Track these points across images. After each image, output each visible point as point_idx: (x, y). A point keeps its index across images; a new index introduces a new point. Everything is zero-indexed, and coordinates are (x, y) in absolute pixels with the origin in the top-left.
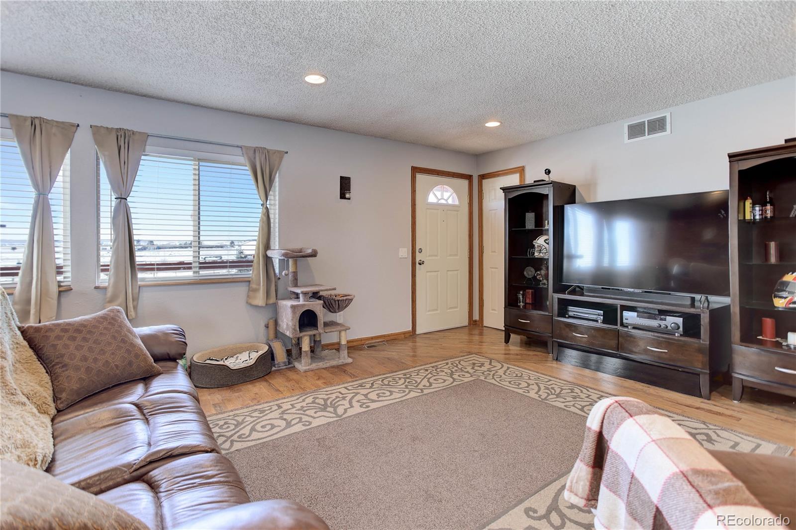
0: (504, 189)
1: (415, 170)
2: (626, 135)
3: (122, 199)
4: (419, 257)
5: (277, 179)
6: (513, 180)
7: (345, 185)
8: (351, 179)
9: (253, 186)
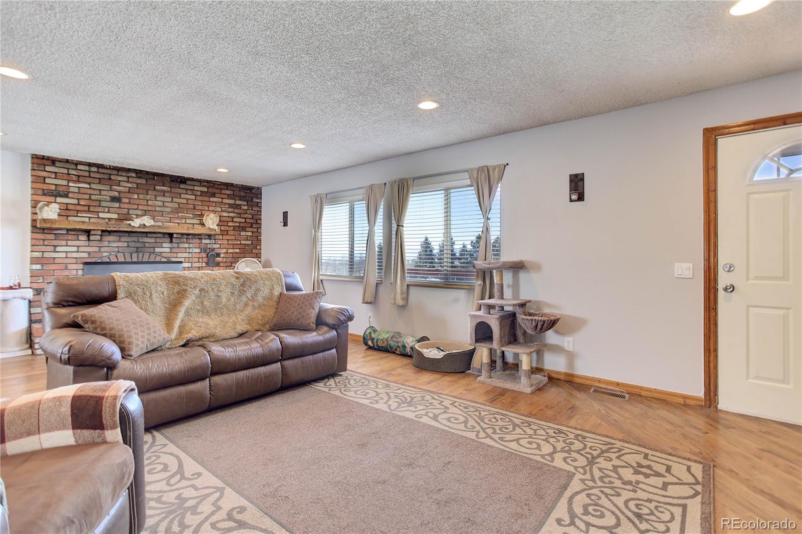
1: (714, 133)
3: (399, 226)
4: (724, 279)
5: (498, 194)
7: (576, 184)
9: (475, 199)
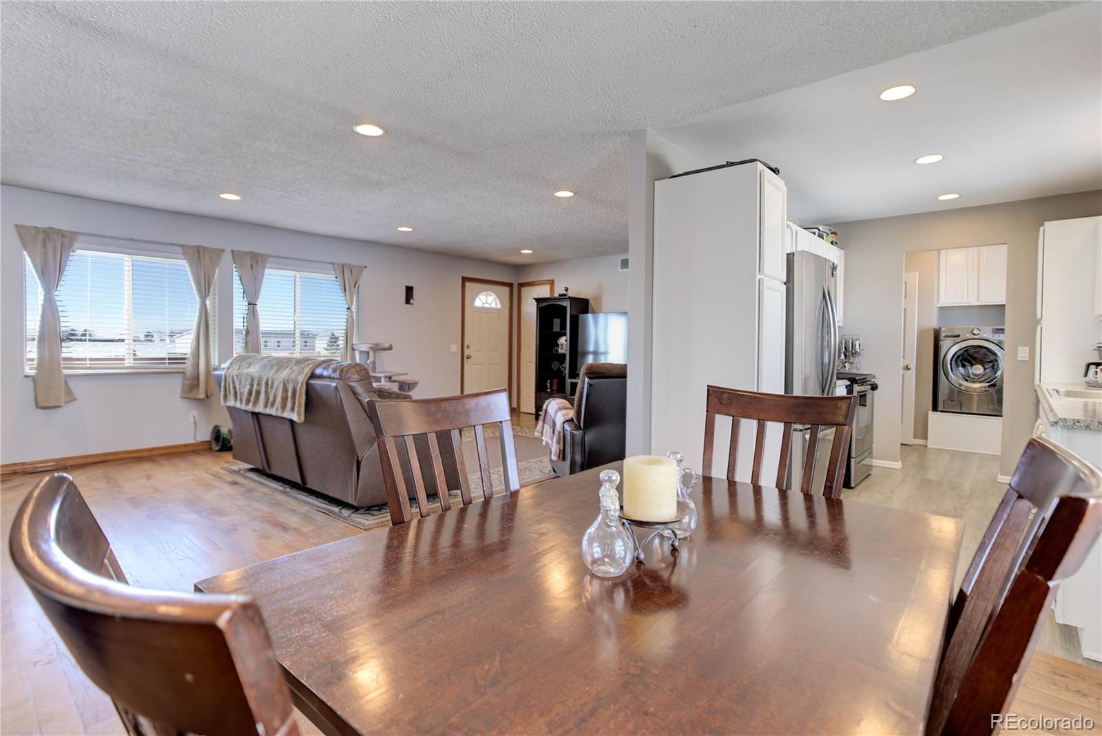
0: (538, 300)
1: (465, 280)
2: (620, 266)
3: (252, 305)
4: (467, 352)
6: (544, 292)
7: (409, 291)
8: (414, 290)
